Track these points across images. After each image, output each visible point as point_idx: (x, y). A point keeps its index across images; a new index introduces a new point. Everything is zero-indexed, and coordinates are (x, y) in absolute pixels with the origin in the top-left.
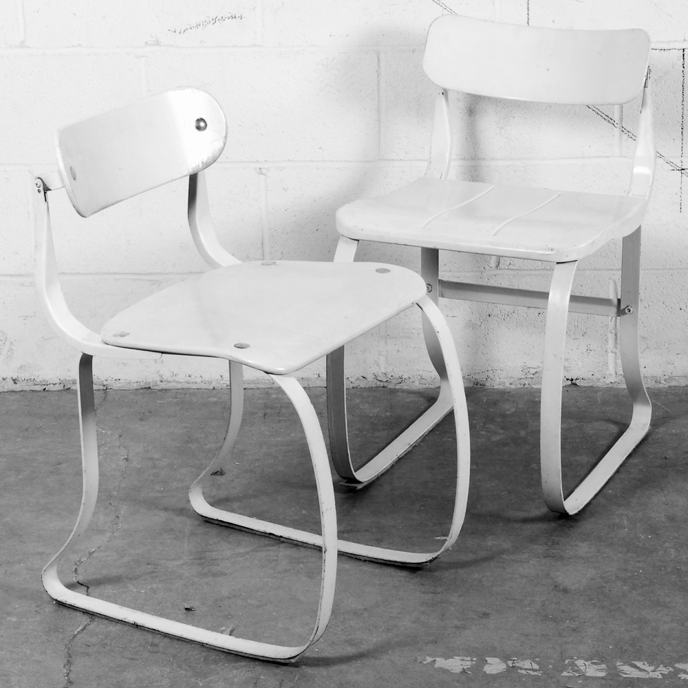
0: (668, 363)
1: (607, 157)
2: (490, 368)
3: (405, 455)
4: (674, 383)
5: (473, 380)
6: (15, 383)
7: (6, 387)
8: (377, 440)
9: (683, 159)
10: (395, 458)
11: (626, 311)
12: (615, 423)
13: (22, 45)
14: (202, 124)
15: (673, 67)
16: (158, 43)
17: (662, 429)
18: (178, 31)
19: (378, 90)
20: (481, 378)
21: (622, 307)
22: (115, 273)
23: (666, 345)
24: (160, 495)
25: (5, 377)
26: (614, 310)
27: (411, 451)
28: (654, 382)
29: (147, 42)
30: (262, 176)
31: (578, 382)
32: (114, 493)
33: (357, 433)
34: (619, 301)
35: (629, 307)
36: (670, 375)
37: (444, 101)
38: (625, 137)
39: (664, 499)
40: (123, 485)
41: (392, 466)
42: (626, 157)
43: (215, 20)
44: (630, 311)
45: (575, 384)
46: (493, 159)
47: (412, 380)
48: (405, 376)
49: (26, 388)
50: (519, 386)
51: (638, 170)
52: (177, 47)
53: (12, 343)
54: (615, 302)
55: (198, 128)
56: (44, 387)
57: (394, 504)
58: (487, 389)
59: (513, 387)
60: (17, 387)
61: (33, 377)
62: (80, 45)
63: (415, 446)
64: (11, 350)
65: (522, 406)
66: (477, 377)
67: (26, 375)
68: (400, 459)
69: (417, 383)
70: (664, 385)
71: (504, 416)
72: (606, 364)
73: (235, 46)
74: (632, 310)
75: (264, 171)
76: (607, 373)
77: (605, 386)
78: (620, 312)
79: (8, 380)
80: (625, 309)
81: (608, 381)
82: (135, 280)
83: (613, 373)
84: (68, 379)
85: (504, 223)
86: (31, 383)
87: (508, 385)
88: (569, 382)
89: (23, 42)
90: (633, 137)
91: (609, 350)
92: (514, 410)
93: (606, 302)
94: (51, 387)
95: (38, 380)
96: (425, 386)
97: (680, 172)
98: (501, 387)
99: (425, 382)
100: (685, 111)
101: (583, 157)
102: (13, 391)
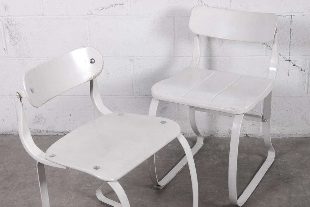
0: (283, 129)
1: (261, 56)
2: (216, 130)
3: (181, 170)
4: (284, 137)
5: (210, 134)
6: (47, 132)
7: (44, 134)
8: (172, 162)
9: (290, 57)
10: (177, 172)
11: (266, 121)
12: (261, 155)
13: (43, 15)
14: (93, 61)
15: (287, 23)
16: (92, 14)
17: (279, 160)
18: (99, 10)
19: (174, 31)
20: (213, 133)
21: (264, 119)
22: (80, 95)
23: (282, 123)
24: (88, 188)
25: (43, 130)
26: (261, 120)
27: (184, 168)
28: (277, 136)
29: (88, 14)
30: (132, 62)
31: (249, 135)
32: (71, 187)
33: (165, 158)
34: (263, 116)
35: (267, 119)
36: (283, 133)
37: (197, 38)
38: (268, 48)
39: (278, 196)
40: (76, 183)
41: (176, 176)
42: (268, 56)
43: (113, 5)
44: (267, 121)
45: (248, 136)
46: (217, 56)
47: (188, 133)
48: (185, 132)
49: (51, 134)
50: (227, 137)
51: (271, 69)
52: (99, 15)
53: (45, 119)
54: (262, 117)
55: (91, 62)
56: (57, 134)
57: (174, 196)
58: (215, 138)
59: (225, 137)
60: (48, 134)
61: (53, 130)
62: (63, 15)
63: (186, 166)
64: (45, 121)
65: (227, 146)
66: (211, 133)
67: (51, 129)
68: (179, 172)
69: (189, 135)
70: (281, 137)
71: (220, 151)
72: (259, 129)
73: (120, 15)
74: (268, 120)
75: (133, 60)
76: (259, 132)
77: (259, 137)
78: (263, 121)
79: (45, 131)
80: (265, 120)
81: (260, 135)
82: (87, 98)
83: (262, 132)
84: (65, 131)
85: (216, 95)
86: (53, 132)
87: (223, 136)
88: (246, 135)
89: (43, 14)
90: (271, 49)
91: (260, 125)
92: (224, 148)
93: (258, 117)
94: (59, 134)
95: (55, 131)
96: (192, 136)
97: (289, 61)
98: (220, 137)
99: (193, 134)
100: (291, 39)
101: (252, 56)
102: (46, 135)
